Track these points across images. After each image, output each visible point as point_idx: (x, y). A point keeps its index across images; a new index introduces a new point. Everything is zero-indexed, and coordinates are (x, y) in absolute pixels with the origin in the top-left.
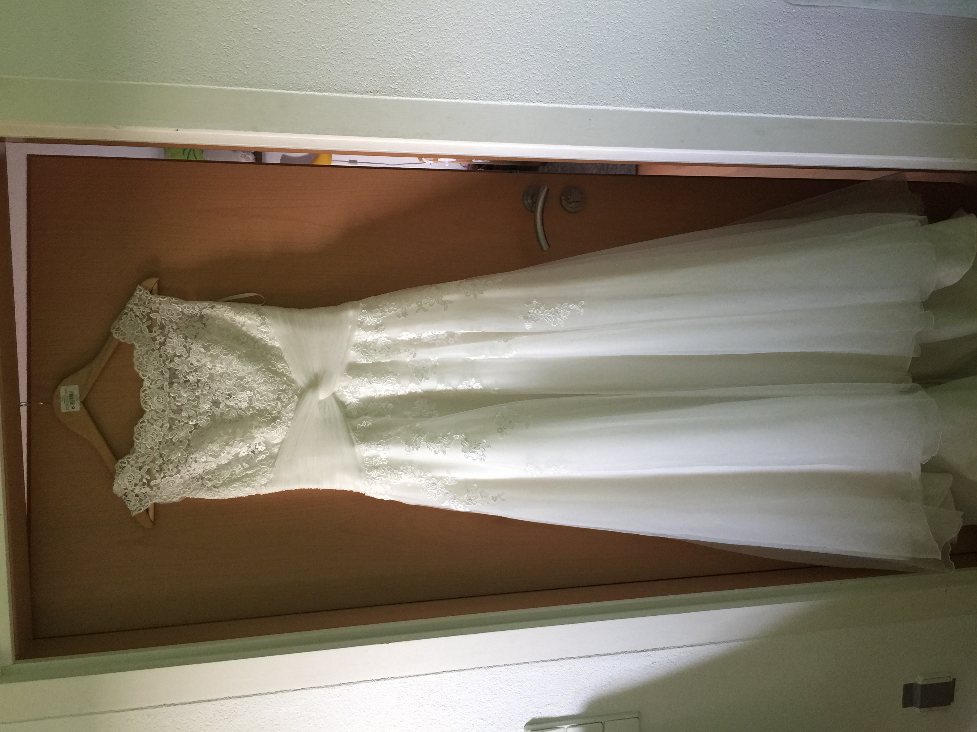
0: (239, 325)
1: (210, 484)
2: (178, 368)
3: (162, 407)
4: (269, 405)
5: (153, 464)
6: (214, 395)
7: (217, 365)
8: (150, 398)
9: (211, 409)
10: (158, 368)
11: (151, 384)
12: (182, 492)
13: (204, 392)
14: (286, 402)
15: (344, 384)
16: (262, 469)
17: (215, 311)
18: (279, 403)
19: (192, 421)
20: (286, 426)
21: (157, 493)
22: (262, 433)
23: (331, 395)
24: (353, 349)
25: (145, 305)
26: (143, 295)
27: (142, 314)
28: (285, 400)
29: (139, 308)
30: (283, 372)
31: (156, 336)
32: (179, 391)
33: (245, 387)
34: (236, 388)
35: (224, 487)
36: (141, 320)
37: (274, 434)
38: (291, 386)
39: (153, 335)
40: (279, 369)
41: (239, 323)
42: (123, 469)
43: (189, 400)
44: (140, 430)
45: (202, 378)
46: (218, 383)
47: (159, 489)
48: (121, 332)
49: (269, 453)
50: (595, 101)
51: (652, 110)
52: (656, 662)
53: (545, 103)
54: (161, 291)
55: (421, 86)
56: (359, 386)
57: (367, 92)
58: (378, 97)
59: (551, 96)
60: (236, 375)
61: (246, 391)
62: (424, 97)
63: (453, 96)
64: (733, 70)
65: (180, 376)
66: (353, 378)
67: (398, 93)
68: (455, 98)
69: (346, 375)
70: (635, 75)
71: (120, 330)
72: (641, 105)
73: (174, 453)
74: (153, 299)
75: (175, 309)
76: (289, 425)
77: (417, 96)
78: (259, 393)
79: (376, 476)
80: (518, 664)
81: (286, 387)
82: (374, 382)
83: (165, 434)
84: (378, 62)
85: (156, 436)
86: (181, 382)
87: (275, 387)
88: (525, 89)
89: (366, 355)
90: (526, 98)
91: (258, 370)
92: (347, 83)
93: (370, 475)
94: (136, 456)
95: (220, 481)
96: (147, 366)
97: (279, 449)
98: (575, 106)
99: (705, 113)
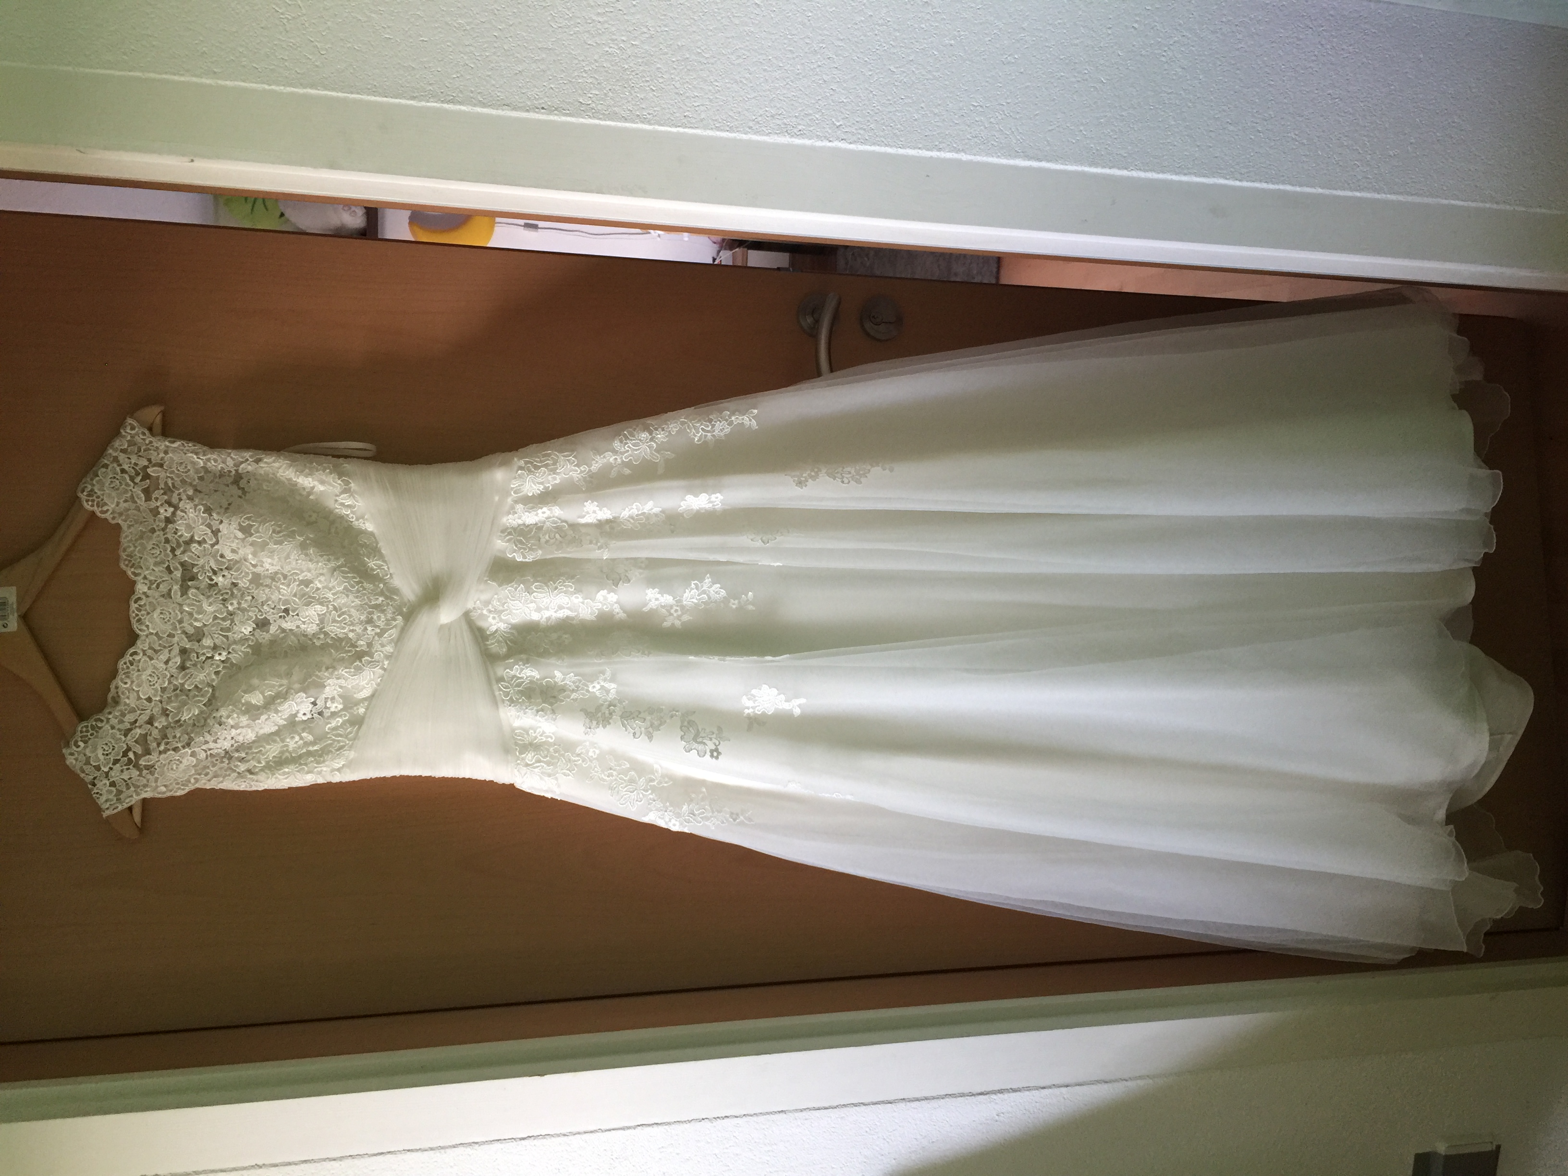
0: (305, 493)
1: (242, 767)
2: (198, 563)
3: (168, 628)
4: (352, 631)
5: (149, 726)
6: (260, 611)
7: (264, 560)
8: (148, 613)
9: (253, 635)
10: (162, 562)
11: (149, 588)
12: (192, 781)
13: (243, 606)
14: (382, 627)
15: (485, 597)
16: (336, 743)
17: (262, 467)
18: (370, 628)
19: (220, 654)
20: (380, 668)
21: (148, 781)
22: (338, 679)
23: (459, 618)
24: (501, 536)
25: (140, 454)
26: (137, 437)
27: (133, 468)
28: (380, 623)
29: (129, 458)
30: (378, 573)
31: (158, 507)
32: (199, 601)
33: (314, 598)
34: (297, 600)
35: (266, 773)
36: (132, 479)
37: (359, 682)
38: (392, 599)
39: (153, 504)
40: (373, 570)
41: (304, 489)
42: (97, 732)
43: (215, 618)
44: (128, 668)
45: (239, 582)
46: (267, 590)
47: (152, 774)
48: (96, 500)
49: (348, 715)
50: (937, 143)
51: (1035, 164)
52: (1003, 1113)
53: (851, 143)
54: (167, 430)
55: (633, 102)
56: (510, 599)
57: (538, 108)
58: (556, 118)
59: (862, 132)
60: (296, 578)
61: (314, 605)
62: (637, 123)
63: (689, 122)
64: (1177, 101)
65: (201, 576)
66: (500, 586)
67: (593, 113)
68: (692, 126)
69: (487, 581)
70: (1009, 101)
71: (95, 495)
72: (1016, 155)
73: (187, 709)
74: (155, 444)
75: (194, 463)
76: (385, 667)
77: (626, 119)
78: (335, 609)
79: (534, 761)
80: (768, 1113)
81: (383, 601)
82: (536, 592)
83: (172, 676)
84: (558, 55)
85: (156, 678)
86: (202, 587)
87: (364, 599)
88: (817, 116)
89: (523, 548)
90: (818, 133)
91: (334, 570)
92: (502, 90)
93: (523, 759)
94: (121, 711)
95: (261, 763)
96: (141, 558)
97: (367, 709)
98: (901, 151)
99: (1125, 173)
